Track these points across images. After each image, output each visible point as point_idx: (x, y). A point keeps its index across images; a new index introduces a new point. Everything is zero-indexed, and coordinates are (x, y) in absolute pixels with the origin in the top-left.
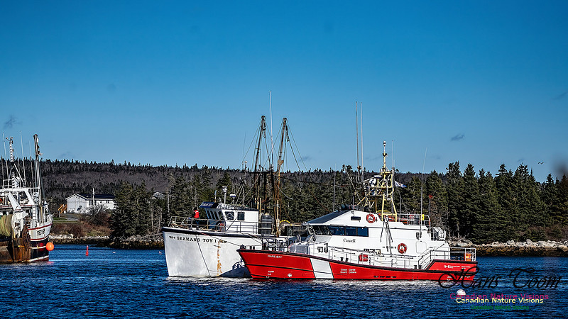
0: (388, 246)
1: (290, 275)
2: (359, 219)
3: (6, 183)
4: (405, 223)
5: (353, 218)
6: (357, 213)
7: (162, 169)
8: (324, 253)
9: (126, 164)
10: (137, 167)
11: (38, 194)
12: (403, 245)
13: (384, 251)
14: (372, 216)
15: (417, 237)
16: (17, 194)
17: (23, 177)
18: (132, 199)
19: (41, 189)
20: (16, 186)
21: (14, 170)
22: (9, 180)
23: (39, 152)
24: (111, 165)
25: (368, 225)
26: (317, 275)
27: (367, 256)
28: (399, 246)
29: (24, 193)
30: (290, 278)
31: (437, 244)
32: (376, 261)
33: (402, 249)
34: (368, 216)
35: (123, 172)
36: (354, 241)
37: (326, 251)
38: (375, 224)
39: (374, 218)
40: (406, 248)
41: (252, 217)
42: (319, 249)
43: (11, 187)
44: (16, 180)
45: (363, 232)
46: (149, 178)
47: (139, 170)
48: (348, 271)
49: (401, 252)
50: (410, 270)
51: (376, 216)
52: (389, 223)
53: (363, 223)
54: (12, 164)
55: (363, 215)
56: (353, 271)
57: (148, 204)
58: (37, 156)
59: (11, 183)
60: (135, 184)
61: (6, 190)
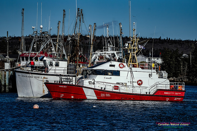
0: (131, 81)
1: (72, 97)
2: (114, 66)
3: (105, 49)
4: (143, 68)
5: (111, 66)
6: (113, 63)
7: (187, 42)
8: (92, 85)
9: (167, 39)
10: (174, 40)
11: (121, 55)
12: (140, 81)
13: (129, 84)
14: (122, 64)
15: (150, 76)
16: (110, 55)
17: (113, 46)
18: (171, 58)
19: (123, 52)
20: (110, 50)
21: (109, 42)
22: (106, 47)
23: (122, 32)
24: (160, 39)
25: (119, 69)
26: (88, 97)
27: (118, 87)
28: (138, 81)
29: (114, 54)
30: (72, 99)
31: (161, 80)
32: (123, 90)
33: (140, 83)
34: (120, 65)
35: (166, 43)
36: (110, 78)
37: (94, 83)
38: (124, 69)
39: (123, 66)
40: (142, 83)
41: (63, 65)
42: (90, 83)
43: (107, 51)
44: (110, 47)
45: (117, 73)
46: (180, 47)
47: (175, 42)
48: (105, 95)
49: (139, 84)
50: (143, 95)
51: (125, 64)
52: (132, 68)
53: (117, 68)
54: (108, 38)
55: (117, 64)
56: (108, 95)
57: (180, 60)
58: (121, 34)
59: (107, 49)
60: (173, 50)
61: (105, 52)
